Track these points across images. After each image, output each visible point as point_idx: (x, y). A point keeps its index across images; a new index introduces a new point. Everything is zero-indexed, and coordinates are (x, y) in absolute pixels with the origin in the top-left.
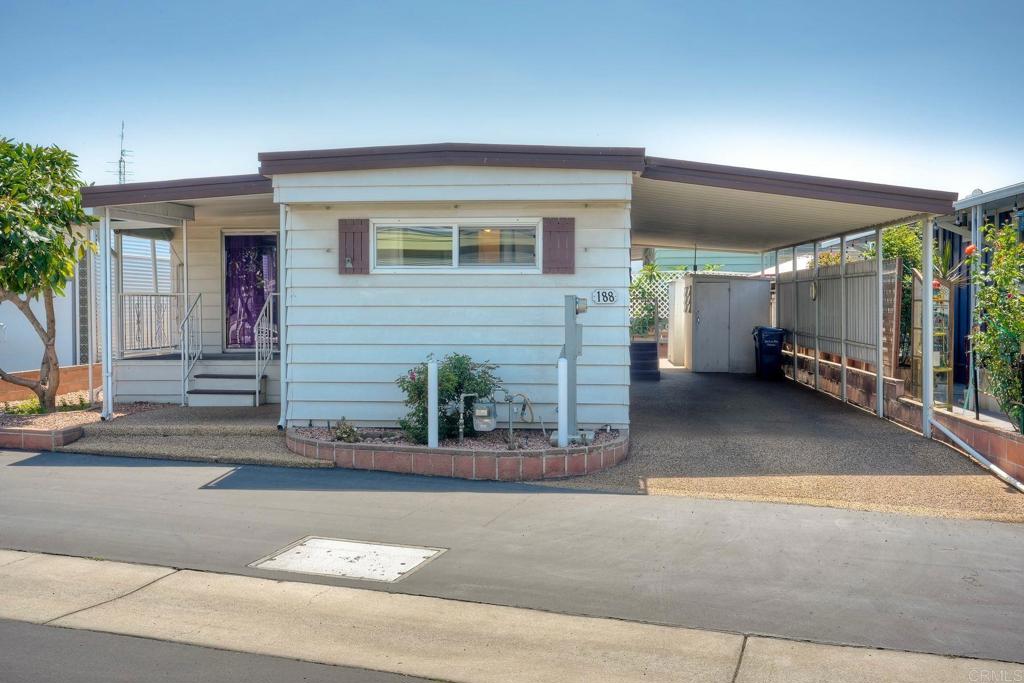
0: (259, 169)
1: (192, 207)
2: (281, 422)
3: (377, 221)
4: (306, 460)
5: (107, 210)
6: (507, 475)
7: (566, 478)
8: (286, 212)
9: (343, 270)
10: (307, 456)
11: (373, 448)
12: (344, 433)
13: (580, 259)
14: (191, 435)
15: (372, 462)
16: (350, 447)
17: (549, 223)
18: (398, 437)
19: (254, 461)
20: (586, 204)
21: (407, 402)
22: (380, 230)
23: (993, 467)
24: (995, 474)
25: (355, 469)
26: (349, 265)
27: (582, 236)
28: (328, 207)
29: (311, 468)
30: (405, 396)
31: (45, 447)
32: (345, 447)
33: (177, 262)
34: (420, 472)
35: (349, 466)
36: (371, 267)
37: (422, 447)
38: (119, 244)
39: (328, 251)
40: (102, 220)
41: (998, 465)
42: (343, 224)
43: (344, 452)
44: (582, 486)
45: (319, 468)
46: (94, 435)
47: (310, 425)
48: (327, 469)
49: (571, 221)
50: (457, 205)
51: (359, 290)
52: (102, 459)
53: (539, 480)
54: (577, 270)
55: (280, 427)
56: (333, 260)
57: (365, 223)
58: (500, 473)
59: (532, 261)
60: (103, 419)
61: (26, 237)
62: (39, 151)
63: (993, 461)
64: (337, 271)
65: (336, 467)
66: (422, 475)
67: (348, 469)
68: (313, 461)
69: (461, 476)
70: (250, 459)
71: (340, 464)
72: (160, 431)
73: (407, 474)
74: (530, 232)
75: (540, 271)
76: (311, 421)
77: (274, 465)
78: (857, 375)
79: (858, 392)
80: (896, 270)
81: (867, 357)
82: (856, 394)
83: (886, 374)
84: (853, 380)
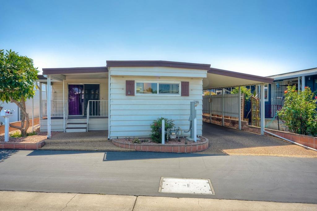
0: (107, 65)
1: (65, 76)
2: (109, 138)
3: (137, 81)
4: (126, 149)
5: (50, 76)
6: (188, 151)
7: (202, 151)
8: (110, 78)
9: (127, 94)
10: (125, 148)
11: (148, 145)
12: (137, 141)
13: (190, 92)
14: (81, 142)
15: (148, 149)
16: (140, 145)
17: (182, 83)
18: (149, 141)
19: (110, 150)
20: (192, 78)
21: (152, 131)
22: (138, 84)
23: (295, 143)
24: (296, 144)
25: (142, 151)
26: (129, 93)
27: (191, 86)
28: (123, 77)
29: (128, 152)
30: (151, 129)
31: (34, 148)
32: (139, 145)
33: (54, 91)
34: (163, 151)
35: (140, 150)
36: (135, 94)
37: (160, 144)
38: (41, 85)
39: (123, 89)
40: (48, 79)
41: (296, 142)
42: (127, 82)
43: (139, 147)
44: (209, 153)
45: (131, 151)
46: (48, 144)
47: (118, 138)
48: (134, 152)
49: (188, 83)
50: (159, 77)
51: (132, 100)
52: (57, 152)
53: (196, 152)
54: (189, 95)
55: (109, 139)
56: (124, 92)
57: (134, 82)
58: (186, 151)
59: (178, 93)
60: (48, 138)
61: (24, 84)
62: (22, 57)
63: (295, 142)
64: (125, 95)
65: (136, 151)
66: (163, 152)
67: (140, 151)
68: (129, 150)
69: (175, 152)
70: (108, 150)
71: (137, 150)
72: (71, 142)
73: (159, 152)
74: (177, 86)
75: (180, 95)
76: (117, 137)
77: (116, 151)
78: (228, 120)
79: (229, 123)
80: (243, 96)
81: (233, 116)
82: (228, 124)
83: (241, 120)
84: (227, 121)
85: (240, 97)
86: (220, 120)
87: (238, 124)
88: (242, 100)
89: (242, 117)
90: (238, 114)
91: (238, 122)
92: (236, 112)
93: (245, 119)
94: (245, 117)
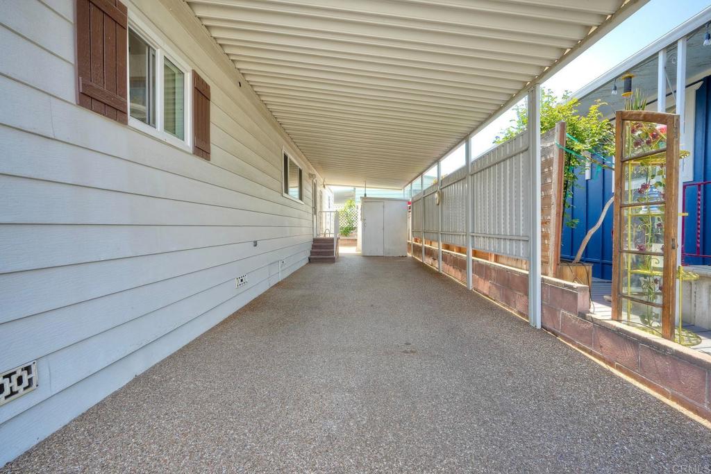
78: (487, 267)
79: (488, 284)
80: (556, 141)
81: (505, 249)
82: (485, 287)
83: (545, 274)
84: (481, 270)
85: (539, 145)
86: (460, 265)
87: (527, 294)
88: (547, 164)
89: (552, 254)
90: (528, 240)
91: (525, 280)
92: (518, 229)
93: (568, 270)
94: (567, 254)
